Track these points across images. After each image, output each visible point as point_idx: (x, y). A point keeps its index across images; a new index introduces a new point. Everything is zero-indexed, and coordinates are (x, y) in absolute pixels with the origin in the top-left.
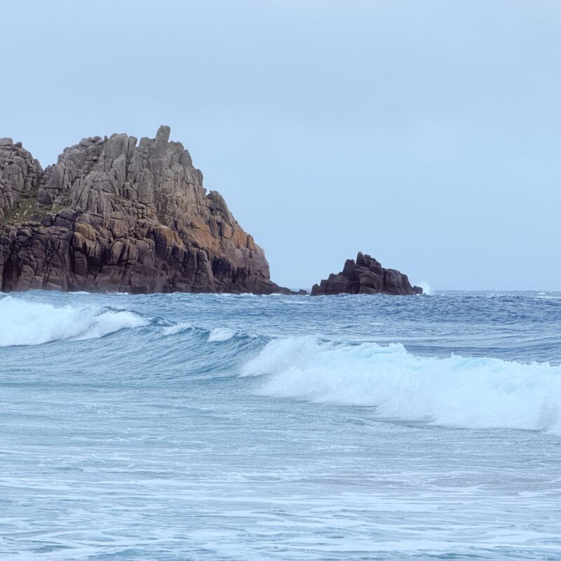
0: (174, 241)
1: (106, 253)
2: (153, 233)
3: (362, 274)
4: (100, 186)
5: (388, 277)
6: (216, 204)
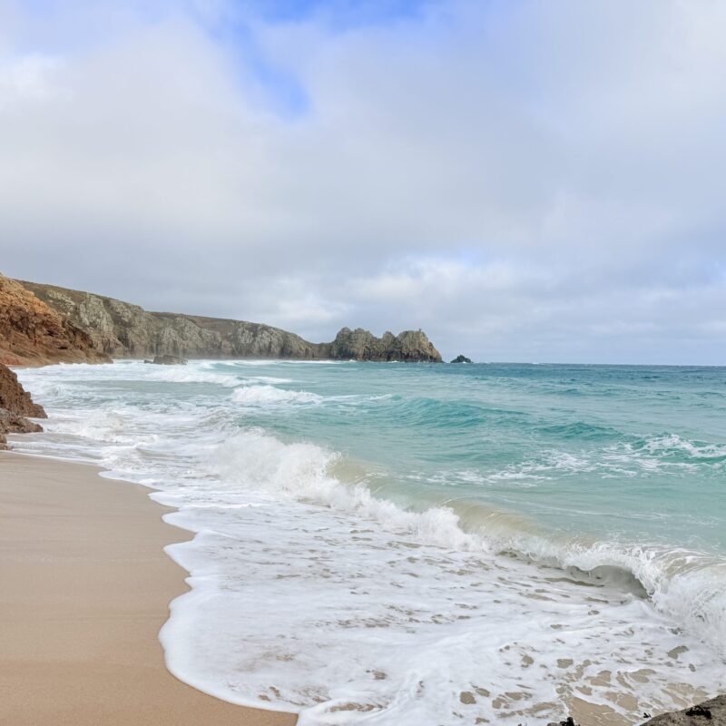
0: (422, 352)
1: (408, 355)
2: (418, 351)
3: (461, 359)
4: (407, 341)
5: (467, 360)
6: (431, 344)
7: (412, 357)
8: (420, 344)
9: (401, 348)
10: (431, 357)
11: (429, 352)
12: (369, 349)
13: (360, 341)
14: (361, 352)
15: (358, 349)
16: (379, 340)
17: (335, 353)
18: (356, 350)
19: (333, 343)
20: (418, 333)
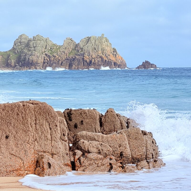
0: (105, 58)
1: (91, 62)
2: (101, 57)
3: (146, 65)
4: (89, 47)
5: (152, 65)
6: (115, 50)
7: (94, 64)
8: (103, 50)
9: (83, 55)
10: (115, 64)
11: (112, 58)
12: (49, 57)
13: (39, 48)
14: (41, 60)
15: (38, 57)
16: (60, 47)
17: (13, 62)
18: (34, 58)
19: (10, 51)
20: (101, 38)
